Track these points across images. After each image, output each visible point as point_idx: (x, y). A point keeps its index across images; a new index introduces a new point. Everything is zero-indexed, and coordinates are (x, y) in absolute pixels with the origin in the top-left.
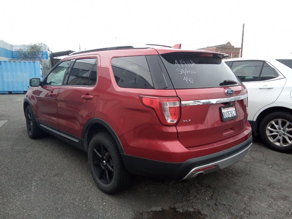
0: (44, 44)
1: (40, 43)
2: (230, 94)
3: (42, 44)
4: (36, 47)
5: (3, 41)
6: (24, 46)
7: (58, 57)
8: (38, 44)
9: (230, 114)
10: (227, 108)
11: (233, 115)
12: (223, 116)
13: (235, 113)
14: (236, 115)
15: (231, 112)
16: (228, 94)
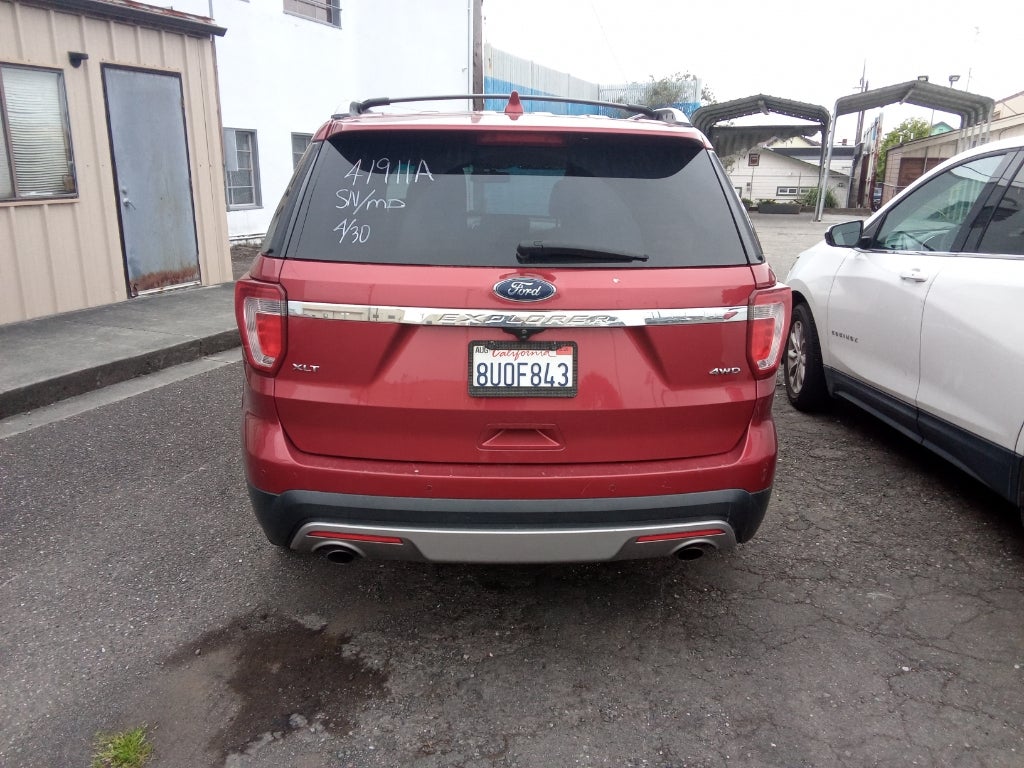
0: (695, 78)
1: (682, 75)
2: (516, 296)
3: (688, 76)
4: (666, 89)
5: (569, 75)
6: (634, 86)
7: (732, 120)
8: (674, 80)
9: (529, 375)
10: (515, 352)
11: (546, 382)
12: (476, 374)
13: (565, 375)
14: (570, 384)
15: (536, 370)
16: (509, 296)
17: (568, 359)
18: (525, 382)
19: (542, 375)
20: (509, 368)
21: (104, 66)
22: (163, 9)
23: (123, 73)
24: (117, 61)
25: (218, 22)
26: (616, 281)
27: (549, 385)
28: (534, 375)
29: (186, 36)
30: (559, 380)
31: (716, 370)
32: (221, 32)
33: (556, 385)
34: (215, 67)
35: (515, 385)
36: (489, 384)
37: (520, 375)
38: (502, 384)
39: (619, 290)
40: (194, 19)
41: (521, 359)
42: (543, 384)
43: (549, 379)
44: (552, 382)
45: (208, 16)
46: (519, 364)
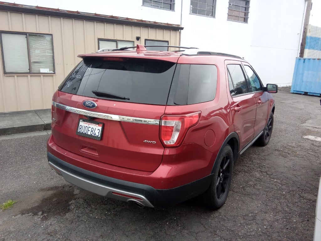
2: (87, 106)
9: (91, 131)
10: (89, 123)
11: (94, 134)
12: (79, 128)
13: (99, 133)
14: (99, 136)
15: (92, 129)
16: (85, 106)
17: (100, 128)
18: (89, 133)
19: (93, 132)
20: (86, 128)
21: (146, 40)
22: (165, 24)
23: (151, 41)
24: (149, 38)
25: (182, 26)
26: (115, 105)
27: (94, 135)
28: (92, 131)
29: (171, 31)
30: (97, 134)
31: (146, 141)
32: (182, 29)
33: (96, 135)
34: (180, 39)
35: (87, 133)
36: (81, 132)
37: (88, 130)
38: (84, 133)
39: (116, 108)
40: (174, 26)
41: (90, 126)
42: (93, 135)
43: (95, 133)
44: (95, 134)
45: (180, 24)
46: (89, 127)
